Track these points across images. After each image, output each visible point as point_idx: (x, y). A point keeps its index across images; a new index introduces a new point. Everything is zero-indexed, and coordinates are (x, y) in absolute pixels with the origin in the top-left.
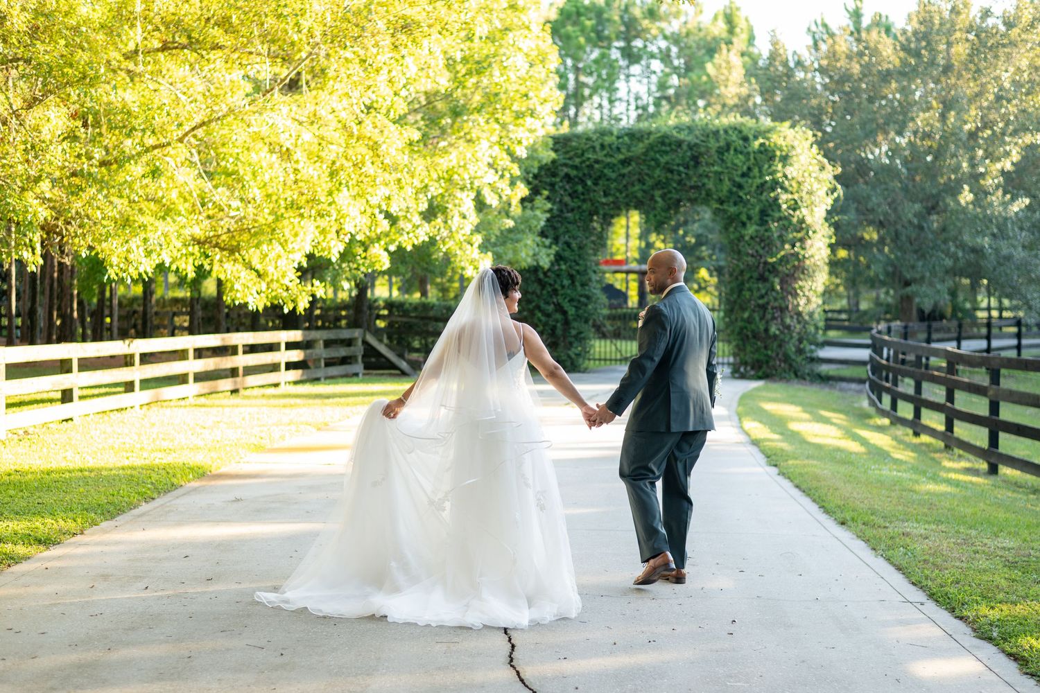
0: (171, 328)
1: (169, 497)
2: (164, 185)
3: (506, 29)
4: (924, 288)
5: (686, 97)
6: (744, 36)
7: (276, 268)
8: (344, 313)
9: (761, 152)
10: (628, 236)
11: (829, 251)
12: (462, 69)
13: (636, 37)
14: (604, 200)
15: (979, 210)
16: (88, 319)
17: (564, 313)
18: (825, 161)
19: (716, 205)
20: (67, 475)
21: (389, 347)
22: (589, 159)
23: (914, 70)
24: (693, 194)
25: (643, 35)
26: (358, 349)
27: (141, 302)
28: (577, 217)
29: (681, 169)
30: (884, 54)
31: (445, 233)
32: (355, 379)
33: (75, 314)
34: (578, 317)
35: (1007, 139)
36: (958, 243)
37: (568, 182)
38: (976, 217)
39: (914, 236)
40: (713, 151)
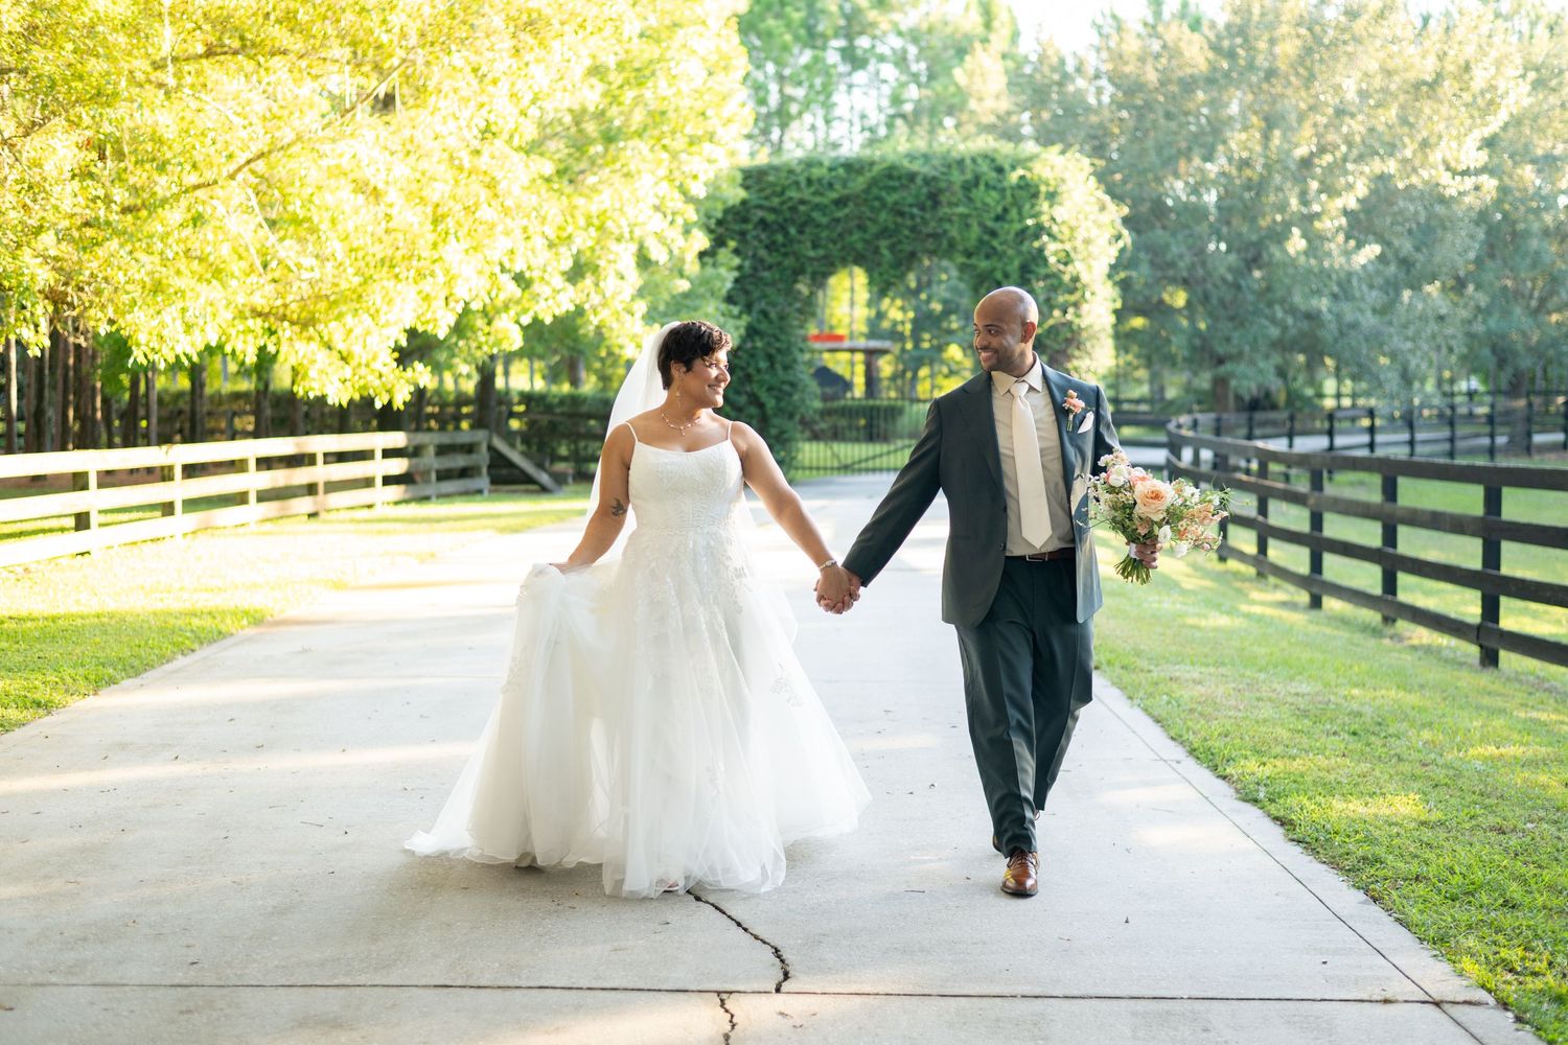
0: (229, 433)
1: (214, 648)
2: (210, 237)
3: (675, 25)
4: (1241, 368)
5: (929, 114)
6: (1006, 32)
7: (365, 347)
8: (465, 410)
9: (1020, 187)
10: (852, 303)
11: (1112, 319)
12: (616, 78)
13: (861, 33)
14: (812, 254)
15: (1313, 262)
16: (117, 423)
17: (761, 406)
18: (1107, 198)
19: (961, 259)
20: (79, 622)
21: (524, 454)
22: (791, 199)
23: (1227, 75)
24: (930, 244)
25: (869, 30)
26: (482, 458)
27: (188, 398)
28: (777, 276)
29: (915, 211)
30: (1187, 54)
31: (596, 299)
32: (478, 497)
33: (99, 415)
34: (780, 411)
35: (1350, 166)
36: (1287, 307)
37: (764, 230)
38: (1310, 271)
39: (1228, 297)
40: (957, 188)
